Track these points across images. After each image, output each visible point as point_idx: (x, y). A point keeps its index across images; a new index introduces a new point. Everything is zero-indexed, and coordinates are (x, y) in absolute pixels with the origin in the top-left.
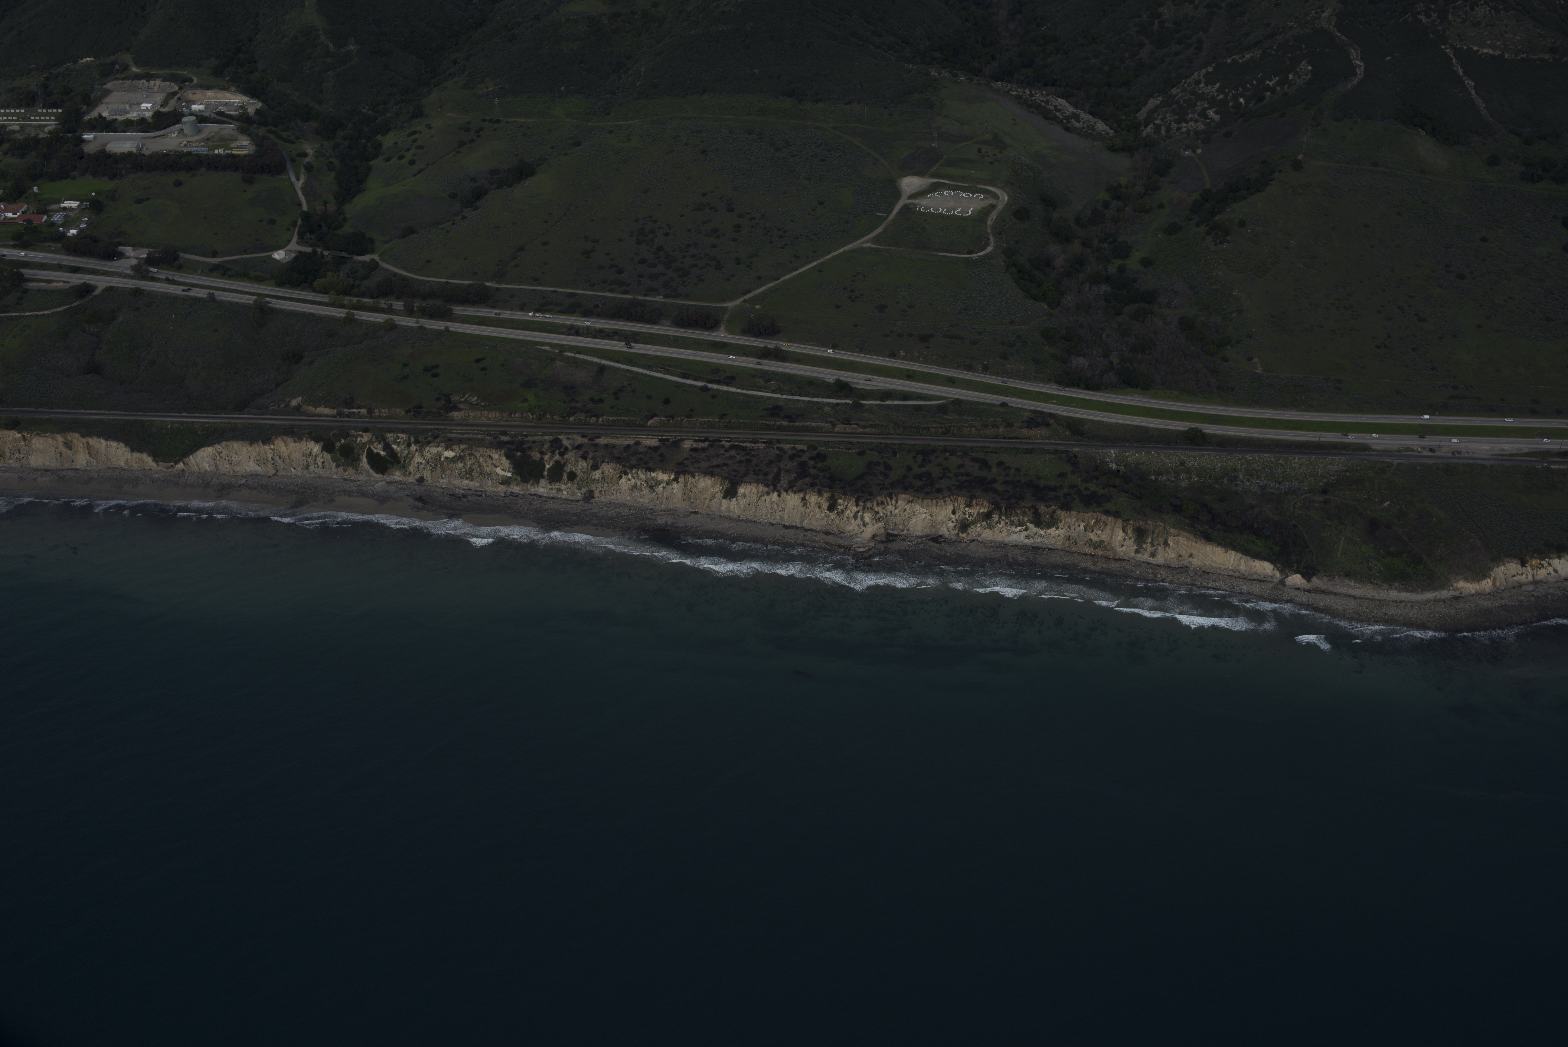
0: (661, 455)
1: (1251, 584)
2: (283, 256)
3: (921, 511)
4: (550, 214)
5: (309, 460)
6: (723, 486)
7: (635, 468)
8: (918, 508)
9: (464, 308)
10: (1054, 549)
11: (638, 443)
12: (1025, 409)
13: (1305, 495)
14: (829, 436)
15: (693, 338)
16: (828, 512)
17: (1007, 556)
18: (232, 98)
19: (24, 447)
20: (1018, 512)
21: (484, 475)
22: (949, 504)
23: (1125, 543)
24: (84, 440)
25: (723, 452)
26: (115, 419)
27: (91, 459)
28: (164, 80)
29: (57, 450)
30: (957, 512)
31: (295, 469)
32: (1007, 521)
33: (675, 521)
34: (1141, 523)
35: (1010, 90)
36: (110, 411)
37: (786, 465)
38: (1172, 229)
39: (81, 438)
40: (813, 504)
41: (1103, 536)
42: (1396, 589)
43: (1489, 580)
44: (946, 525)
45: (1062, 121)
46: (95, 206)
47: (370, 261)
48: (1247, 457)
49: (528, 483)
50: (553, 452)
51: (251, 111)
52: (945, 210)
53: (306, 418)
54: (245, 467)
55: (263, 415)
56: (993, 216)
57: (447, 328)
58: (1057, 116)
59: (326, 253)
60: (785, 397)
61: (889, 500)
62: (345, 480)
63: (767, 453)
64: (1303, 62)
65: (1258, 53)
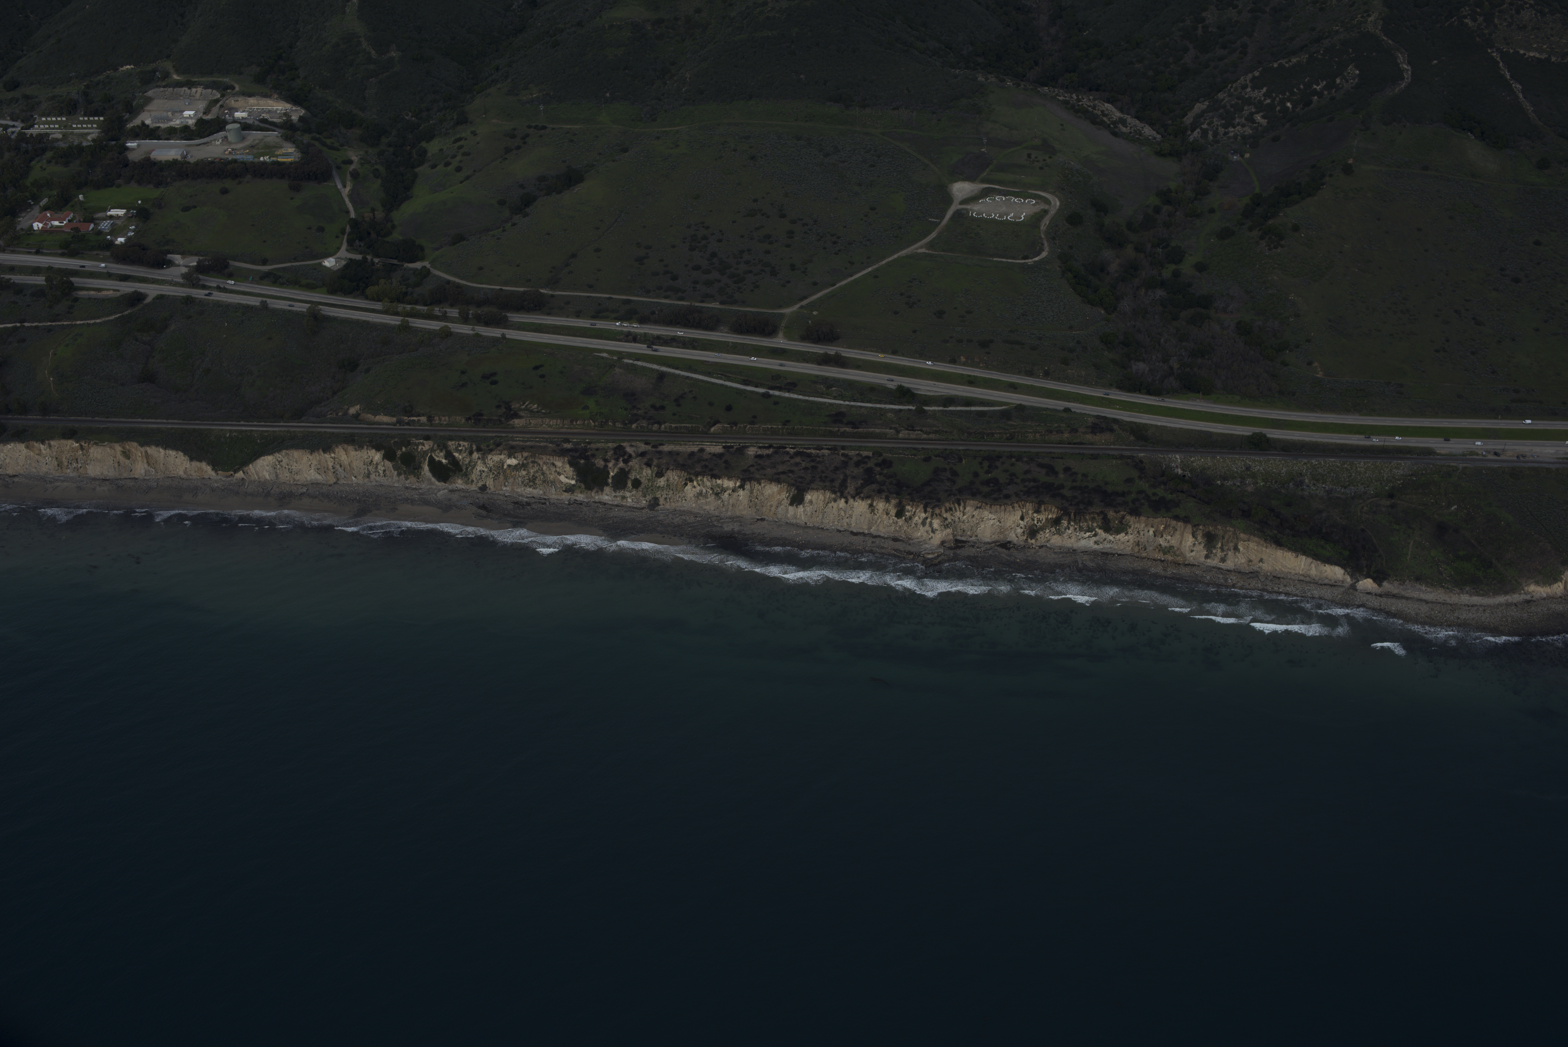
0: (726, 462)
1: (1322, 589)
2: (334, 263)
3: (989, 517)
4: (601, 221)
5: (370, 468)
6: (790, 493)
7: (701, 475)
8: (986, 514)
9: (519, 316)
10: (1124, 555)
11: (702, 450)
12: (1089, 415)
13: (1372, 500)
14: (893, 442)
15: (752, 344)
16: (896, 519)
17: (1076, 562)
18: (275, 105)
19: (81, 456)
20: (1087, 517)
21: (548, 482)
22: (1017, 510)
23: (1195, 549)
24: (142, 449)
25: (788, 459)
26: (172, 428)
27: (149, 468)
28: (206, 87)
29: (115, 459)
30: (1025, 518)
31: (355, 477)
32: (1076, 527)
33: (742, 528)
34: (1211, 528)
35: (1057, 95)
36: (167, 420)
37: (852, 472)
38: (1225, 234)
39: (139, 447)
40: (881, 511)
41: (1173, 542)
42: (1467, 593)
43: (1560, 583)
44: (1015, 531)
45: (1109, 125)
46: (142, 214)
47: (421, 269)
48: (1313, 461)
49: (592, 491)
50: (617, 460)
51: (295, 118)
52: (998, 215)
53: (366, 426)
54: (306, 475)
55: (322, 423)
56: (1046, 221)
57: (503, 335)
58: (1104, 121)
59: (376, 260)
60: (847, 403)
61: (957, 506)
62: (407, 488)
63: (833, 460)
64: (1351, 67)
65: (1304, 57)
